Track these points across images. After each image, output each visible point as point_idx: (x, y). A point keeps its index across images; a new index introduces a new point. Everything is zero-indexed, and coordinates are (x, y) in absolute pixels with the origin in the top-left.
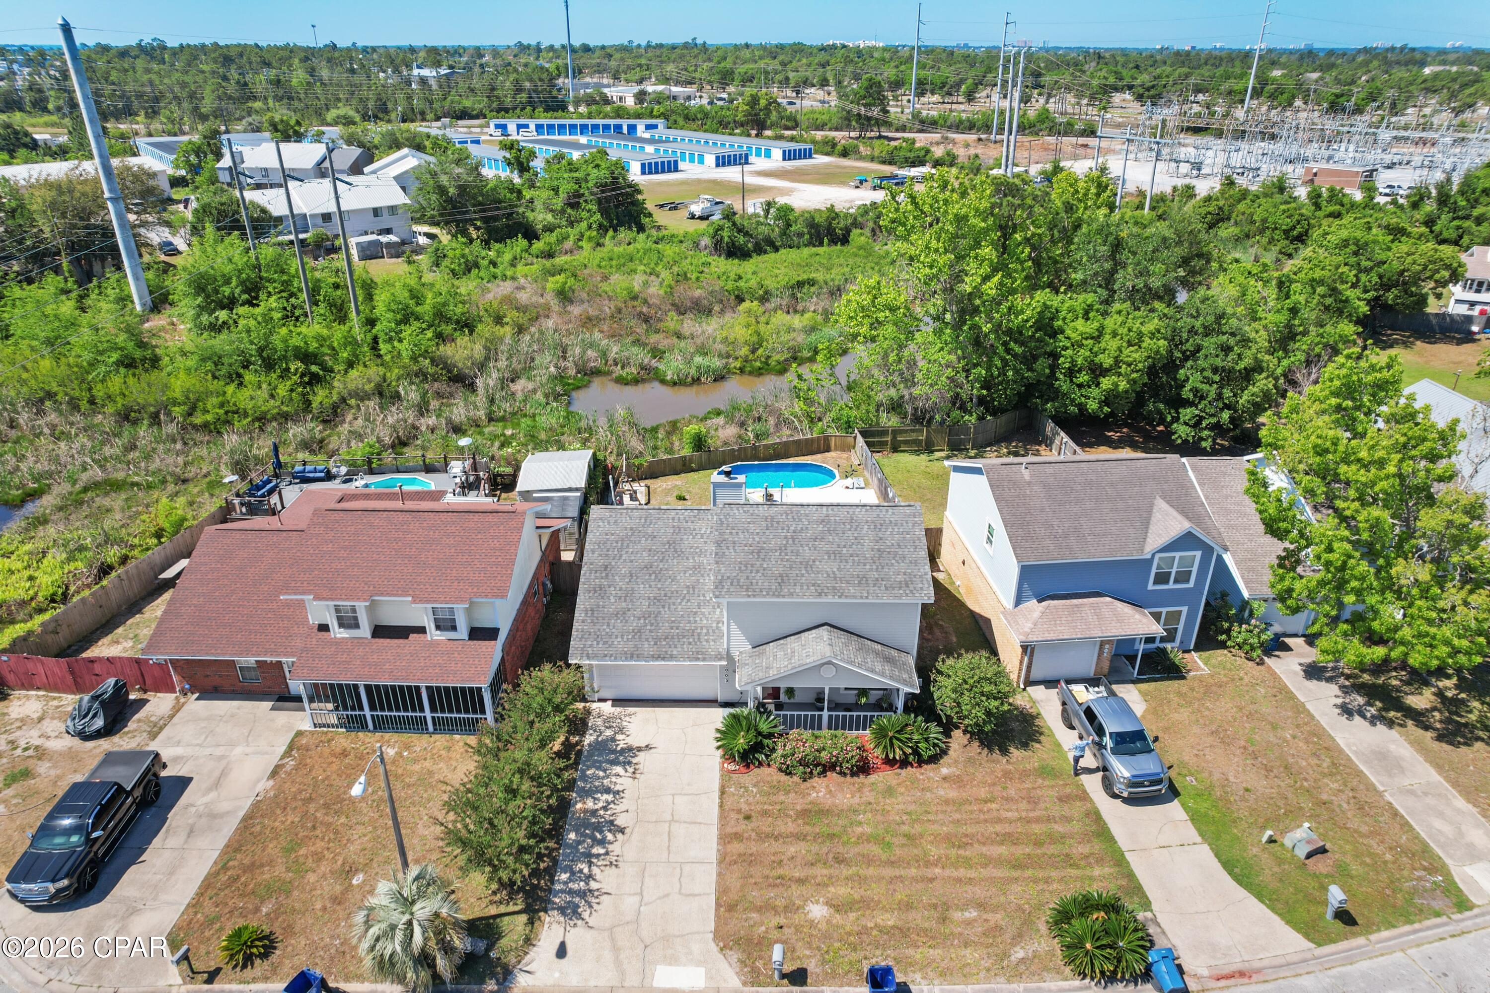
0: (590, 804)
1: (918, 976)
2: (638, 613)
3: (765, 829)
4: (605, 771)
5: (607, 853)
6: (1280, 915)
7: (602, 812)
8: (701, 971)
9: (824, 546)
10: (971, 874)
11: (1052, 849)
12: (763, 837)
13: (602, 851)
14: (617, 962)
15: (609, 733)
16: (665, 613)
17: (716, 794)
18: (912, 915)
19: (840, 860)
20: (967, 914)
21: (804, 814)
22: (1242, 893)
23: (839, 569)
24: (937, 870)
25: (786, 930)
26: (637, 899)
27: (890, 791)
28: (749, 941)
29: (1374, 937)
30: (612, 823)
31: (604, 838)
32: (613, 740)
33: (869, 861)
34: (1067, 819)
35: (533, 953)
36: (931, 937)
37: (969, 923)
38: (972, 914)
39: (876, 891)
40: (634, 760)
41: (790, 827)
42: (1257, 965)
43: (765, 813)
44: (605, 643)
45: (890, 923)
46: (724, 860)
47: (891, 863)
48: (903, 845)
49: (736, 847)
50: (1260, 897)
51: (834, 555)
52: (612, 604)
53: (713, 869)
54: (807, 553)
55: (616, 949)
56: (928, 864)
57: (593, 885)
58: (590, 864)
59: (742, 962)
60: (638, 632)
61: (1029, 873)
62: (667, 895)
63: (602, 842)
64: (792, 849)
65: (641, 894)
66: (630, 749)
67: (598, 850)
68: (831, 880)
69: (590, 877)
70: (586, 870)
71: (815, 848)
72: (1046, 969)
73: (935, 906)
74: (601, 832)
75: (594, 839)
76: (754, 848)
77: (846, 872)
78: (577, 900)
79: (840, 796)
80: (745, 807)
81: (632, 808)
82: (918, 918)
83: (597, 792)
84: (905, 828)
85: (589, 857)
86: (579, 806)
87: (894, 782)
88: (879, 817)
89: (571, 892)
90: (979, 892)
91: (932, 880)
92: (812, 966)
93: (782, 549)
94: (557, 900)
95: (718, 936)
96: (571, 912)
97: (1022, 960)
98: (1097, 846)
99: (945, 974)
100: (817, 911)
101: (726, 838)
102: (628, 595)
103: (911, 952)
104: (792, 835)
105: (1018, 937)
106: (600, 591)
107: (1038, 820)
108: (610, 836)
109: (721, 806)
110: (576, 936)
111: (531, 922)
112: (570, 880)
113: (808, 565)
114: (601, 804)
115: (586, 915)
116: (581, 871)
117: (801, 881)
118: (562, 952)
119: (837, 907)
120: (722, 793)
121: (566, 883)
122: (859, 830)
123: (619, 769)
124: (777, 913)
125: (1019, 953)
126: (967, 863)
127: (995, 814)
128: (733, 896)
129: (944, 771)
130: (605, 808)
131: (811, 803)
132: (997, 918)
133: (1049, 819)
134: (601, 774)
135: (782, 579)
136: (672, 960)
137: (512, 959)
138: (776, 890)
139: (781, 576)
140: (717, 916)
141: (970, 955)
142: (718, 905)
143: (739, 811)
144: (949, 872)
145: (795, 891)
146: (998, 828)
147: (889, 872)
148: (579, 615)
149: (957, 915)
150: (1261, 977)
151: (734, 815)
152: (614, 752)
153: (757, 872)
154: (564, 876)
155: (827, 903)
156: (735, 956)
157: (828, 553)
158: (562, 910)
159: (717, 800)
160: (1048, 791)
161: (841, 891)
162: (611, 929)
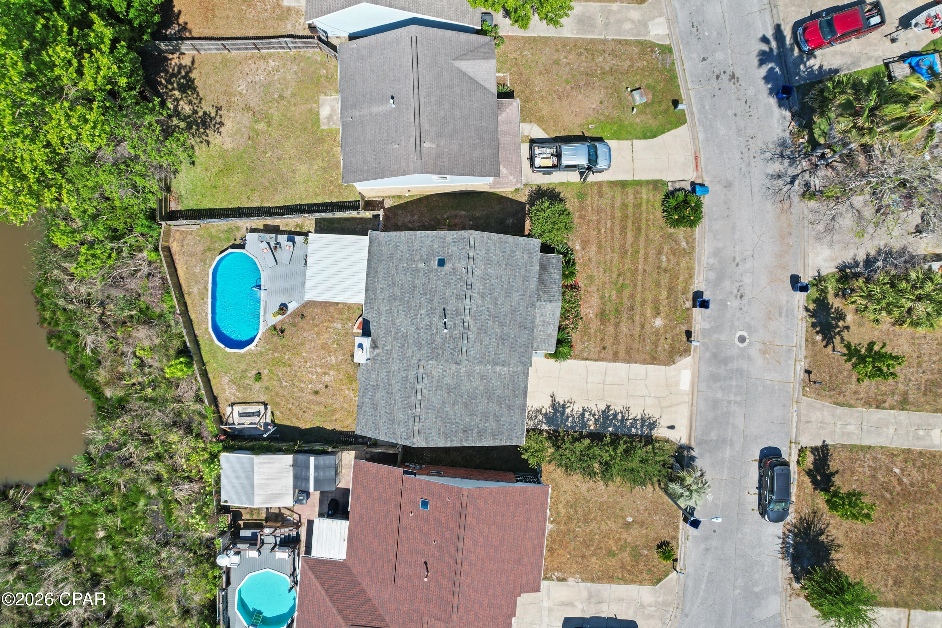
0: (591, 423)
1: (692, 287)
2: (497, 409)
3: (612, 340)
4: (568, 417)
5: (622, 413)
6: (672, 129)
7: (597, 417)
8: (683, 371)
9: (501, 299)
10: (642, 252)
11: (630, 210)
12: (616, 341)
13: (620, 415)
14: (678, 404)
15: (540, 417)
16: (498, 393)
17: (588, 363)
18: (662, 283)
19: (632, 308)
20: (664, 260)
21: (603, 322)
22: (660, 138)
23: (518, 292)
24: (640, 267)
25: (668, 336)
26: (647, 398)
27: (591, 278)
28: (671, 352)
29: (683, 98)
30: (603, 412)
31: (612, 414)
32: (546, 414)
33: (633, 296)
34: (613, 197)
35: (672, 438)
36: (674, 278)
37: (668, 260)
38: (664, 258)
39: (650, 296)
40: (562, 403)
41: (611, 329)
42: (693, 152)
43: (602, 340)
44: (515, 425)
45: (666, 293)
46: (629, 359)
47: (635, 286)
48: (624, 279)
49: (622, 354)
50: (663, 132)
51: (508, 293)
52: (491, 424)
53: (633, 366)
54: (505, 310)
55: (671, 406)
56: (636, 270)
57: (639, 417)
58: (627, 419)
59: (681, 355)
60: (509, 407)
61: (643, 227)
62: (646, 386)
63: (615, 415)
64: (625, 329)
65: (644, 396)
66: (553, 406)
67: (620, 417)
68: (643, 315)
69: (635, 419)
70: (631, 421)
71: (624, 319)
72: (691, 236)
73: (658, 273)
74: (609, 416)
75: (613, 419)
76: (622, 347)
77: (638, 307)
78: (646, 424)
79: (592, 303)
80: (597, 349)
81: (595, 403)
82: (664, 280)
83: (583, 420)
84: (614, 276)
85: (623, 420)
86: (592, 428)
87: (584, 275)
88: (607, 286)
89: (642, 427)
90: (652, 252)
91: (645, 270)
92: (684, 328)
93: (502, 325)
94: (646, 432)
95: (668, 365)
96: (653, 425)
97: (687, 244)
98: (630, 191)
99: (691, 276)
100: (659, 322)
101: (615, 358)
102: (485, 416)
103: (680, 288)
104: (616, 329)
105: (677, 242)
106: (481, 433)
107: (613, 213)
108: (612, 412)
109: (596, 360)
110: (664, 422)
111: (657, 441)
112: (636, 427)
113: (514, 310)
114: (592, 417)
115: (654, 419)
116: (631, 423)
117: (643, 327)
118: (672, 427)
119: (657, 314)
120: (587, 359)
121: (637, 429)
122: (614, 297)
123: (568, 411)
124: (659, 339)
125: (684, 244)
126: (636, 253)
127: (608, 231)
128: (647, 357)
129: (578, 247)
130: (594, 415)
131: (596, 317)
132: (666, 249)
133: (613, 206)
134: (571, 419)
135: (522, 326)
136: (678, 383)
137: (675, 447)
138: (646, 339)
139: (520, 327)
140: (658, 364)
141: (683, 265)
142: (653, 364)
143: (600, 352)
144: (641, 261)
145: (648, 330)
146: (617, 232)
147: (639, 288)
148: (497, 443)
149: (664, 264)
150: (698, 153)
151: (602, 355)
152: (555, 414)
153: (636, 345)
154: (634, 430)
155: (655, 317)
156: (677, 358)
157: (506, 297)
158: (651, 429)
159: (592, 362)
160: (593, 200)
161: (649, 312)
162: (662, 408)
